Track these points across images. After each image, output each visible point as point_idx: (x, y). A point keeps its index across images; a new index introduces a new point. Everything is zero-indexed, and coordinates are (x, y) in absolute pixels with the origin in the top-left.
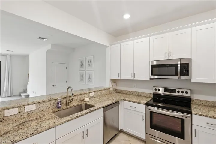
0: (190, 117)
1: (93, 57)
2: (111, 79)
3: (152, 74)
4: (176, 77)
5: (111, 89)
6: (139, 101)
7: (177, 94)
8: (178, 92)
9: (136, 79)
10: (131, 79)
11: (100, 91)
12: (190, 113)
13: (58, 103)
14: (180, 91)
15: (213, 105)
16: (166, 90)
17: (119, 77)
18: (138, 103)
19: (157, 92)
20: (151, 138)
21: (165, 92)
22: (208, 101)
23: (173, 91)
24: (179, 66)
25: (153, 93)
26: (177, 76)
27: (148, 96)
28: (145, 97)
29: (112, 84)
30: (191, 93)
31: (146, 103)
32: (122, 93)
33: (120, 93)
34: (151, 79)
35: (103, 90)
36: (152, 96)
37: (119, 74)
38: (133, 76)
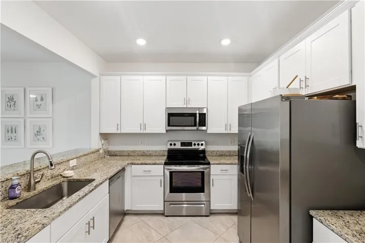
0: (208, 168)
1: (51, 89)
2: (101, 134)
3: (169, 125)
4: (195, 128)
5: (101, 151)
6: (154, 162)
7: (193, 147)
8: (195, 145)
9: (147, 131)
10: (139, 132)
11: (85, 155)
12: (209, 164)
13: (13, 187)
14: (197, 143)
15: (221, 154)
16: (183, 144)
17: (118, 129)
18: (155, 164)
19: (173, 147)
20: (171, 205)
21: (181, 146)
22: (218, 151)
23: (190, 144)
24: (198, 115)
25: (167, 150)
26: (196, 126)
27: (161, 154)
28: (157, 156)
29: (103, 143)
30: (206, 145)
31: (165, 163)
32: (120, 156)
33: (116, 156)
34: (167, 131)
35: (91, 153)
36: (166, 154)
37: (118, 125)
38: (142, 128)
